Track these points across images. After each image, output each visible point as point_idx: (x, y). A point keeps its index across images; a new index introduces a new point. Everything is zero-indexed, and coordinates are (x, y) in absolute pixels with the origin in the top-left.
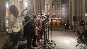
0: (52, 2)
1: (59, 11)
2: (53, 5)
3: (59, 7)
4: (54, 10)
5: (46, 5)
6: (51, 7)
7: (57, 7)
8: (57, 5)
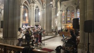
0: (66, 8)
1: (73, 16)
2: (67, 10)
3: (74, 13)
4: (68, 15)
5: (61, 11)
6: (66, 13)
7: (72, 12)
8: (72, 11)
